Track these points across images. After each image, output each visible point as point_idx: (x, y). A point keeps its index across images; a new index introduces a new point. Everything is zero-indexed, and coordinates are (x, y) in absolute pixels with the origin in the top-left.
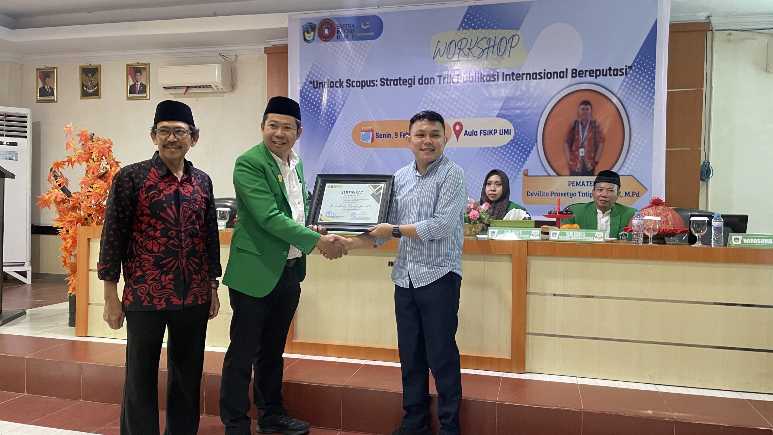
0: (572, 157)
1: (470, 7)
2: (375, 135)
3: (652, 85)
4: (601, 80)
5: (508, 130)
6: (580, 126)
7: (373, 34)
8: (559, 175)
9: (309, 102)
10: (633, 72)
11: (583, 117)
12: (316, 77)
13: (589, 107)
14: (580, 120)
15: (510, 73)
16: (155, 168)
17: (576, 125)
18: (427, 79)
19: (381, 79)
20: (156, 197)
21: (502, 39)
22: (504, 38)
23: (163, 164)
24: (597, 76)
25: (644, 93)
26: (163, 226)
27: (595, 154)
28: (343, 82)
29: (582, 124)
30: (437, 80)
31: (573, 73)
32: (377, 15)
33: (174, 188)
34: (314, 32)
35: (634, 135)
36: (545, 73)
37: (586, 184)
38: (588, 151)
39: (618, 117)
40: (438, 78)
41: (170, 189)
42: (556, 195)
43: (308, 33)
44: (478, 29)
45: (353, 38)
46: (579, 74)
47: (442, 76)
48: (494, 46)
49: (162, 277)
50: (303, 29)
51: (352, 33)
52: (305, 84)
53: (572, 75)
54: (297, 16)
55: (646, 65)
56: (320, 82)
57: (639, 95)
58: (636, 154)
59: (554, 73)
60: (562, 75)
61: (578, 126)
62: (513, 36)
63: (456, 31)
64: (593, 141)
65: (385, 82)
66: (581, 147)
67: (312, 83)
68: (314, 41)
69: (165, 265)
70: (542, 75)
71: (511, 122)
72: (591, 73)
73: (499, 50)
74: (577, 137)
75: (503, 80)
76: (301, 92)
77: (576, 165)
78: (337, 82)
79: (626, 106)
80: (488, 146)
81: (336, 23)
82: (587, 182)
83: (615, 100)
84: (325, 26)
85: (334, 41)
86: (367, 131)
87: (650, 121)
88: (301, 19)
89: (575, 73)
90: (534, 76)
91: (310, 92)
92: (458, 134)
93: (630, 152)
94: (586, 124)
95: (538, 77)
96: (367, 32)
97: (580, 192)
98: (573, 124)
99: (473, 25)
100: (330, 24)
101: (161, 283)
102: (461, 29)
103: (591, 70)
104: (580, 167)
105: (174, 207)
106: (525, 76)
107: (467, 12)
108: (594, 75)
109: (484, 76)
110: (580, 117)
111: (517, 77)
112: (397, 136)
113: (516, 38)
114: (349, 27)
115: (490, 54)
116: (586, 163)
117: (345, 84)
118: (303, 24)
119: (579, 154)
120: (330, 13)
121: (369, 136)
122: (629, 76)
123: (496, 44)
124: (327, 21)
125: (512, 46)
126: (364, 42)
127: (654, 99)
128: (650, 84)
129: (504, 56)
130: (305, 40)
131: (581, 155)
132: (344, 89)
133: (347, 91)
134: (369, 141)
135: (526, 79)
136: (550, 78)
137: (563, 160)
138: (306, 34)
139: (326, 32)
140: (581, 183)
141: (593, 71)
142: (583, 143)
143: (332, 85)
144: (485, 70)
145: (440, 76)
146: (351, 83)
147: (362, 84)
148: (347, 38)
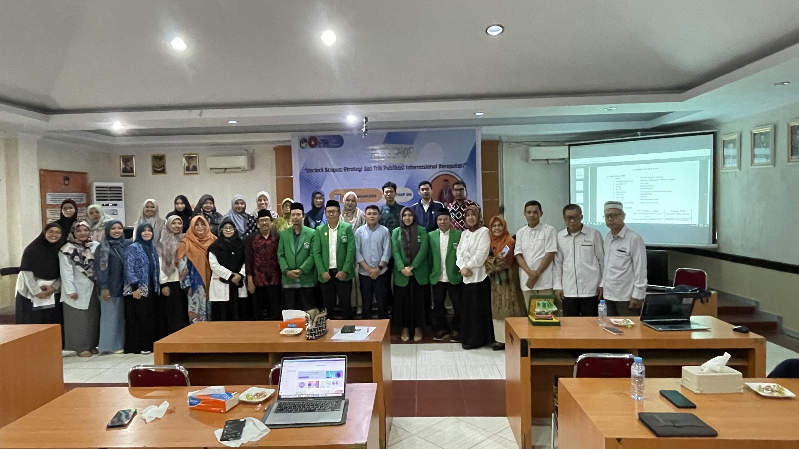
1: (389, 133)
3: (475, 172)
4: (452, 169)
5: (410, 194)
7: (339, 145)
9: (305, 180)
10: (466, 166)
12: (308, 166)
13: (448, 182)
14: (444, 189)
15: (410, 166)
18: (369, 168)
19: (344, 168)
22: (406, 149)
30: (373, 169)
31: (439, 166)
32: (340, 135)
34: (306, 143)
43: (303, 143)
44: (393, 143)
50: (300, 141)
51: (327, 144)
52: (302, 170)
54: (297, 134)
55: (472, 163)
56: (311, 169)
57: (470, 176)
59: (431, 166)
60: (434, 167)
61: (443, 191)
62: (410, 148)
63: (382, 144)
64: (451, 199)
65: (346, 169)
66: (446, 201)
67: (306, 170)
68: (306, 148)
70: (425, 167)
71: (412, 190)
73: (404, 154)
74: (443, 197)
76: (300, 174)
78: (320, 169)
81: (318, 138)
84: (312, 140)
85: (318, 148)
86: (337, 194)
88: (298, 136)
89: (441, 166)
90: (422, 168)
91: (305, 174)
94: (447, 191)
96: (335, 144)
98: (441, 191)
99: (390, 141)
100: (314, 139)
102: (385, 143)
106: (417, 167)
107: (387, 135)
108: (449, 167)
109: (397, 167)
111: (413, 167)
113: (412, 149)
114: (326, 141)
115: (400, 156)
117: (324, 170)
118: (300, 139)
120: (314, 133)
121: (339, 197)
122: (465, 168)
123: (402, 151)
124: (313, 137)
125: (410, 152)
126: (334, 149)
129: (406, 157)
130: (301, 147)
132: (324, 173)
133: (326, 174)
136: (429, 168)
139: (313, 143)
141: (448, 165)
142: (446, 199)
143: (317, 170)
144: (398, 164)
145: (375, 167)
146: (327, 170)
147: (334, 170)
148: (324, 146)
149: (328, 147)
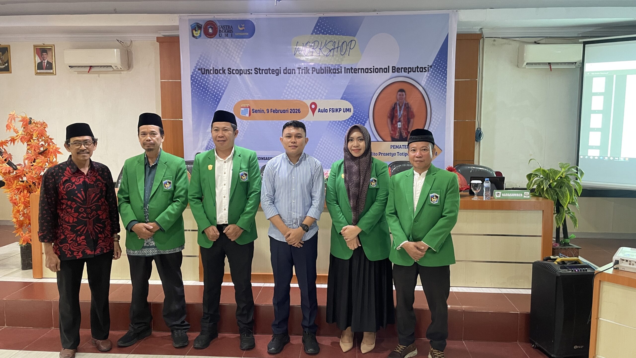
0: (393, 128)
1: (320, 17)
2: (251, 111)
3: (445, 79)
4: (412, 74)
5: (349, 109)
6: (398, 106)
7: (247, 34)
8: (384, 141)
9: (198, 84)
10: (433, 70)
11: (400, 101)
12: (204, 65)
13: (404, 93)
14: (398, 102)
15: (350, 68)
16: (69, 167)
17: (395, 106)
18: (290, 70)
19: (255, 69)
20: (70, 187)
21: (344, 42)
22: (345, 42)
23: (74, 164)
24: (409, 72)
25: (440, 85)
26: (76, 205)
27: (408, 126)
28: (225, 70)
29: (399, 105)
30: (297, 71)
31: (393, 69)
32: (250, 20)
33: (82, 180)
34: (201, 30)
35: (433, 113)
36: (374, 69)
37: (402, 147)
38: (403, 125)
39: (423, 101)
40: (298, 70)
41: (80, 180)
42: (383, 154)
43: (196, 31)
44: (326, 34)
45: (232, 36)
46: (397, 70)
47: (300, 68)
48: (338, 48)
49: (78, 238)
50: (192, 27)
51: (231, 32)
52: (195, 70)
53: (392, 71)
54: (186, 17)
55: (441, 66)
56: (207, 69)
57: (437, 86)
58: (435, 126)
59: (380, 69)
60: (386, 70)
61: (397, 107)
62: (351, 41)
63: (310, 35)
64: (407, 118)
65: (258, 71)
66: (399, 121)
67: (200, 70)
68: (201, 38)
69: (79, 230)
70: (372, 70)
71: (351, 103)
72: (405, 69)
73: (341, 51)
74: (396, 114)
75: (345, 73)
76: (192, 76)
77: (396, 134)
78: (220, 70)
79: (428, 93)
80: (335, 120)
81: (218, 24)
82: (403, 146)
83: (421, 89)
84: (209, 26)
85: (217, 38)
86: (245, 107)
87: (444, 104)
88: (189, 20)
89: (395, 69)
90: (367, 71)
91: (198, 77)
92: (313, 111)
93: (431, 125)
94: (402, 105)
95: (369, 71)
96: (243, 33)
97: (398, 153)
98: (393, 106)
99: (322, 31)
100: (213, 25)
101: (77, 242)
102: (314, 34)
103: (405, 68)
104: (398, 135)
105: (83, 192)
106: (360, 71)
107: (318, 22)
108: (407, 71)
109: (331, 69)
110: (398, 100)
111: (354, 71)
112: (268, 111)
113: (354, 42)
114: (229, 28)
115: (335, 53)
116: (402, 132)
117: (227, 71)
118: (192, 24)
119: (397, 126)
120: (213, 16)
121: (247, 112)
122: (430, 72)
123: (339, 46)
124: (210, 22)
125: (351, 48)
126: (240, 40)
127: (446, 89)
128: (443, 79)
129: (345, 55)
130: (193, 36)
131: (399, 127)
132: (226, 75)
133: (229, 77)
134: (247, 115)
135: (361, 72)
136: (378, 72)
137: (387, 131)
138: (194, 31)
139: (210, 31)
140: (399, 146)
141: (406, 68)
142: (400, 119)
143: (216, 72)
144: (332, 65)
145: (299, 68)
146: (231, 71)
147: (240, 72)
148: (227, 36)
149: (232, 37)
